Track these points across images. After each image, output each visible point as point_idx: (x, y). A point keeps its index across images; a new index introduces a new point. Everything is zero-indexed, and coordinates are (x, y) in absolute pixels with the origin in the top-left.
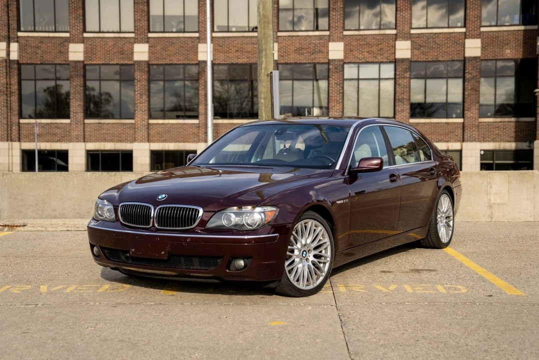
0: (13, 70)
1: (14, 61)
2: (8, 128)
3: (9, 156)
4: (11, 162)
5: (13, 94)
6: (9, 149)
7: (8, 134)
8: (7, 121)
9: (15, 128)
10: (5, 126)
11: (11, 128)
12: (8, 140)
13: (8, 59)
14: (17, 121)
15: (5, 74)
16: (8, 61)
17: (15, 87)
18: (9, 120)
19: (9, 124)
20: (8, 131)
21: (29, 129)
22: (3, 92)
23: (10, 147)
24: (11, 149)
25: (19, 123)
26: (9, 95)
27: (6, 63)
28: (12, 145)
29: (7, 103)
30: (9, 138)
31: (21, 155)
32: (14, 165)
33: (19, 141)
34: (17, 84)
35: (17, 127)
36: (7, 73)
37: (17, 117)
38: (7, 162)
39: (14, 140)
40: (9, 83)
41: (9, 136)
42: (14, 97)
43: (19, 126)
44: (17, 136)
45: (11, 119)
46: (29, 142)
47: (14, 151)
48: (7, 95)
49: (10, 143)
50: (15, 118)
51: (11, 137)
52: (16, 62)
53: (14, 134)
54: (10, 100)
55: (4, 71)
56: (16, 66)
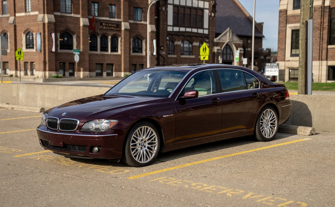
0: (326, 13)
1: (327, 6)
2: (320, 52)
3: (319, 70)
4: (320, 74)
5: (325, 29)
6: (319, 65)
7: (319, 56)
8: (320, 47)
9: (324, 52)
10: (318, 51)
11: (322, 51)
12: (319, 60)
13: (323, 6)
14: (326, 47)
15: (320, 16)
16: (323, 7)
17: (326, 25)
18: (321, 46)
19: (321, 49)
20: (320, 53)
21: (334, 51)
22: (319, 28)
23: (321, 64)
24: (320, 66)
25: (327, 48)
26: (322, 30)
27: (322, 9)
28: (322, 62)
29: (320, 35)
30: (320, 58)
31: (327, 69)
32: (322, 76)
33: (327, 60)
34: (327, 22)
35: (326, 51)
36: (321, 15)
37: (326, 44)
38: (318, 74)
39: (323, 59)
40: (322, 21)
41: (320, 57)
42: (325, 31)
43: (327, 50)
44: (325, 57)
45: (322, 45)
46: (333, 60)
47: (323, 67)
48: (320, 30)
49: (321, 61)
50: (325, 45)
51: (322, 58)
52: (328, 7)
53: (324, 55)
54: (323, 33)
55: (320, 14)
56: (328, 10)
